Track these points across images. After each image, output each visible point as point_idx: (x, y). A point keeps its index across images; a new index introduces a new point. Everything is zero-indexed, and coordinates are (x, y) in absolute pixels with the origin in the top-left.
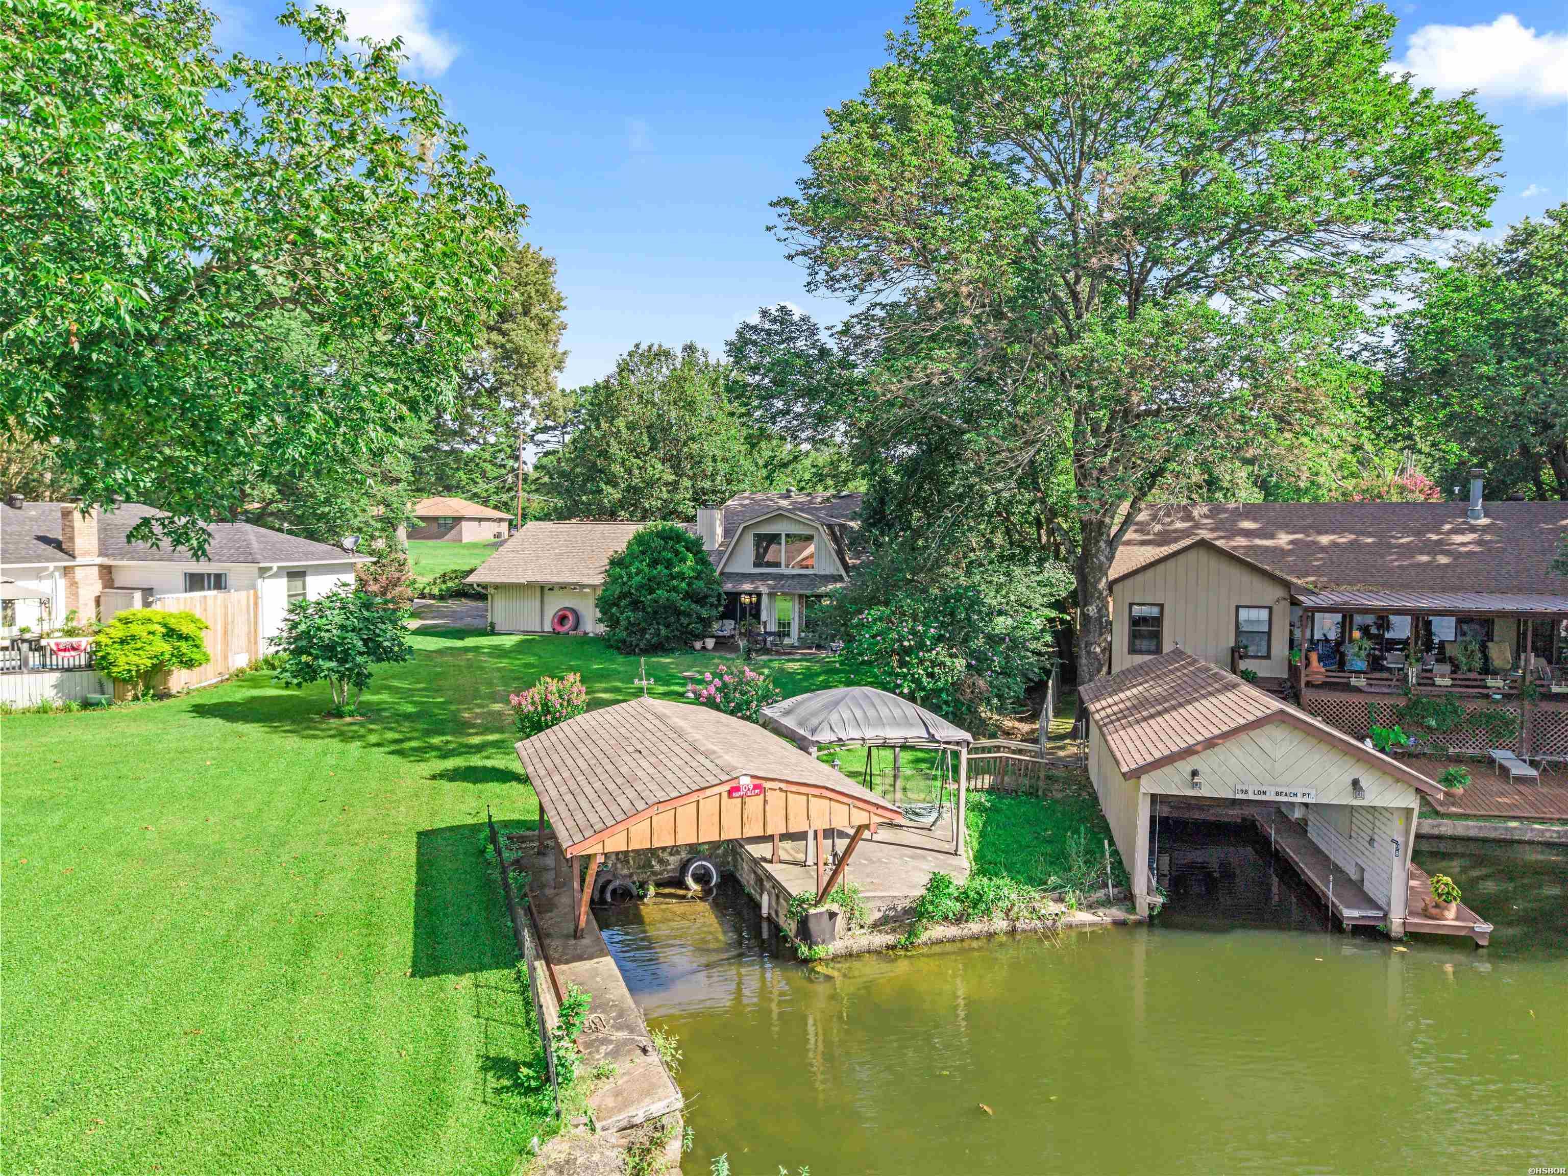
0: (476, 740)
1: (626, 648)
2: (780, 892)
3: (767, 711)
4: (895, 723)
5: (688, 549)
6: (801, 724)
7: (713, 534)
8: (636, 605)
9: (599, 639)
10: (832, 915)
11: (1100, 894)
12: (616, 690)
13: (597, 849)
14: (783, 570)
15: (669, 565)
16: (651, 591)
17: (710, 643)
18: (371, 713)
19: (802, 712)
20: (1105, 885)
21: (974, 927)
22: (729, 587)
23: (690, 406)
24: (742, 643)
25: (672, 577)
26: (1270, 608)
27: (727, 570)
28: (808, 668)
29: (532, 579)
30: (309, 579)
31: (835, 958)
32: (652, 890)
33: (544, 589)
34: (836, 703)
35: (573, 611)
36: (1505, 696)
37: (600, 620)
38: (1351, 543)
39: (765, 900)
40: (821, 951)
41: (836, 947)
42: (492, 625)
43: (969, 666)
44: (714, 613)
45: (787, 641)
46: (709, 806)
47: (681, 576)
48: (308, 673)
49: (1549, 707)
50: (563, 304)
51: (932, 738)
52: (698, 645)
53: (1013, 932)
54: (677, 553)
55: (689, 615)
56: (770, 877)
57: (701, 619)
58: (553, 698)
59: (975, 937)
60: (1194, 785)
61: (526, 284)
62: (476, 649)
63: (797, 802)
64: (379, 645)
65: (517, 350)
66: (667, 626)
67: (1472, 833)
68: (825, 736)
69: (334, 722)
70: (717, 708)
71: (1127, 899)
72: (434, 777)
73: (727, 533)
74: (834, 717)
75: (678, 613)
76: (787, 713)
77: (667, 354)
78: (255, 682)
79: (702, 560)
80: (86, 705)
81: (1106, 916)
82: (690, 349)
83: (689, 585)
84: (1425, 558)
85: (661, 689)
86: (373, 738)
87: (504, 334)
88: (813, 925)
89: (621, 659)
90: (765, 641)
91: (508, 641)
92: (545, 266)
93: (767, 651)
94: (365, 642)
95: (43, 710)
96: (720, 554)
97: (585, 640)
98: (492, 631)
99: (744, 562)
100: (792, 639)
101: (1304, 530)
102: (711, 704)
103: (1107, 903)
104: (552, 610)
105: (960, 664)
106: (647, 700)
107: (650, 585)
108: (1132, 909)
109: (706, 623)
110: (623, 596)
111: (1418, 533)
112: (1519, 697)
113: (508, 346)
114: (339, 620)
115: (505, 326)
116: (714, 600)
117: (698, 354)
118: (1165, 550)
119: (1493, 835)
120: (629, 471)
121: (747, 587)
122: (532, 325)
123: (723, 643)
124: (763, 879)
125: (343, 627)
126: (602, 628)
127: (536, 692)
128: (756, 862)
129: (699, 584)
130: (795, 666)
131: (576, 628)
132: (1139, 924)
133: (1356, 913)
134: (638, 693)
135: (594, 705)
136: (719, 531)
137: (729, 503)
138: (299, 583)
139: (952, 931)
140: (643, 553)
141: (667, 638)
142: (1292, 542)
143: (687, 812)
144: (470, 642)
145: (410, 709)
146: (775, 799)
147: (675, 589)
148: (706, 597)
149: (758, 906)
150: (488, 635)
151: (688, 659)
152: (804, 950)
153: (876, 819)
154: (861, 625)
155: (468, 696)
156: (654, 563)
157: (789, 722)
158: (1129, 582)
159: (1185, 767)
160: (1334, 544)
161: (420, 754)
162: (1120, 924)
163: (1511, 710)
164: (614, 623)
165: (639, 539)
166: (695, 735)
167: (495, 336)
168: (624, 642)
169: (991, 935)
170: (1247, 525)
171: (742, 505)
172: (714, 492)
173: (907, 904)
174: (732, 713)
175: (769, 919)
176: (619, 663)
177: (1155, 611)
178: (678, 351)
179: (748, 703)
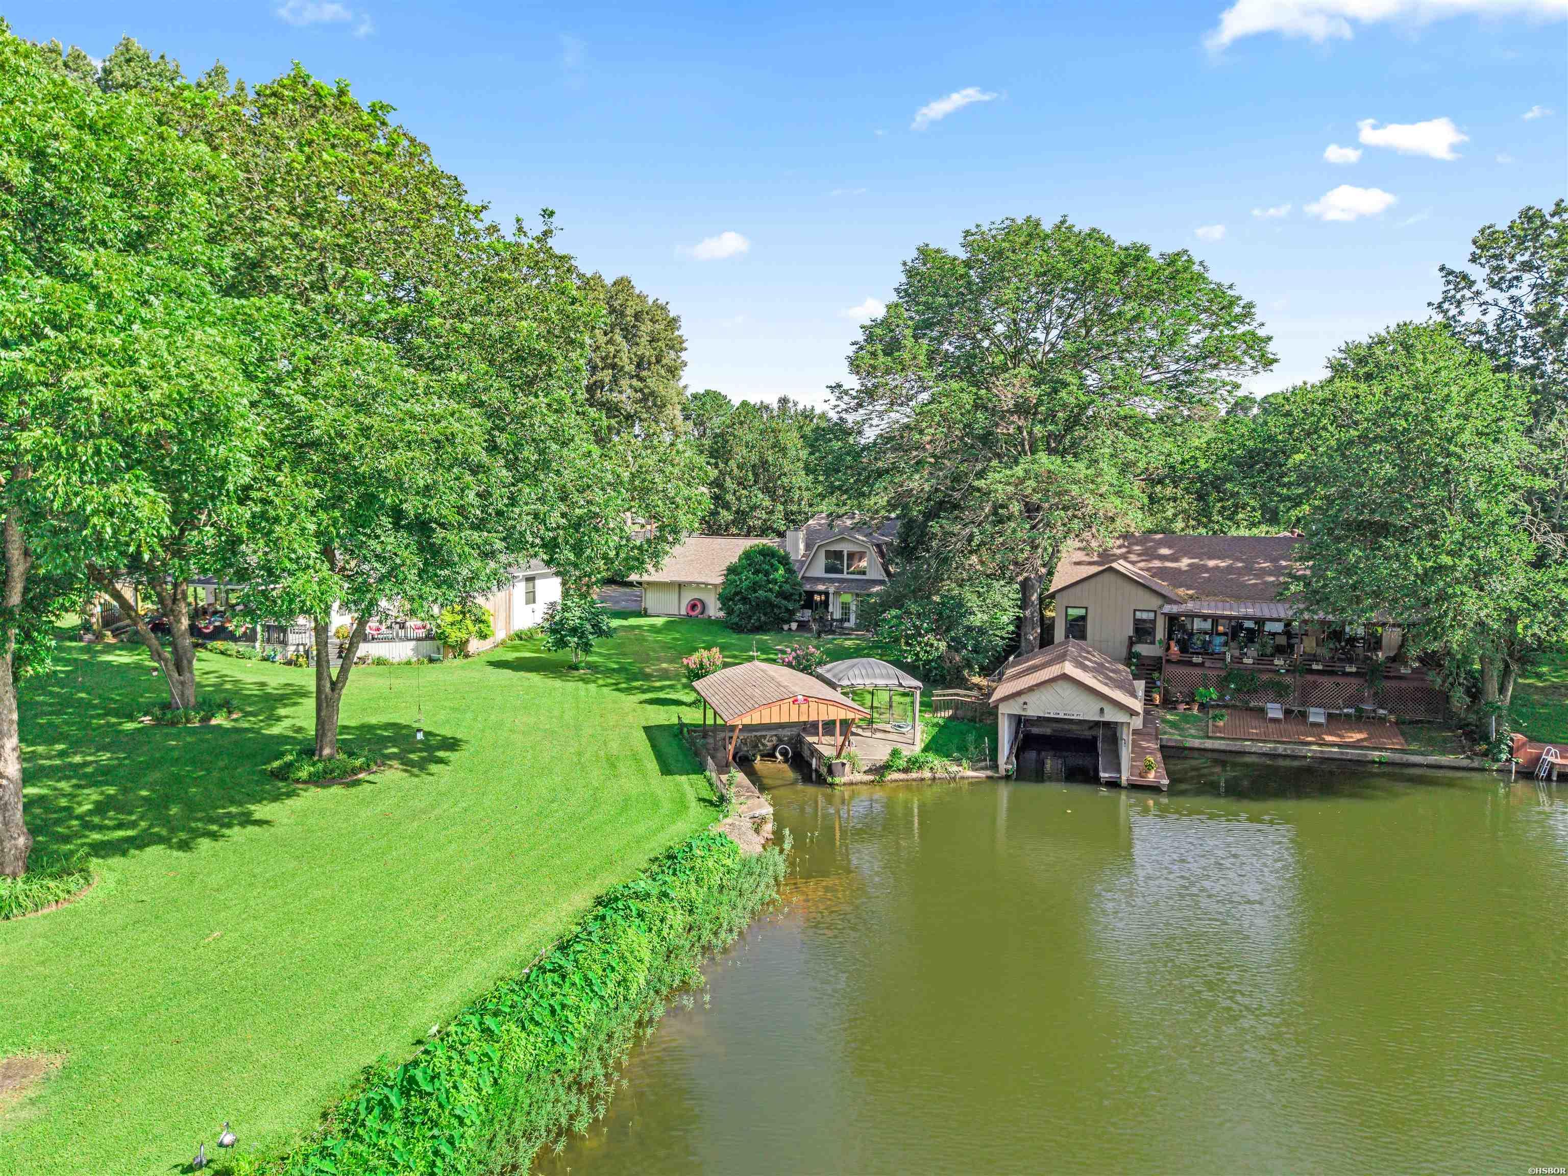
0: (658, 684)
1: (738, 629)
2: (820, 756)
3: (819, 670)
4: (882, 676)
5: (779, 562)
6: (834, 676)
7: (797, 550)
8: (745, 600)
9: (717, 622)
10: (843, 765)
11: (983, 764)
12: (735, 657)
13: (739, 723)
14: (845, 576)
15: (767, 574)
16: (755, 591)
17: (794, 626)
18: (593, 668)
19: (836, 671)
20: (985, 760)
21: (914, 775)
22: (808, 587)
23: (783, 450)
24: (814, 627)
25: (769, 582)
26: (1155, 612)
27: (807, 575)
28: (858, 645)
29: (674, 579)
30: (537, 582)
31: (845, 784)
32: (759, 758)
33: (680, 586)
34: (853, 666)
35: (700, 600)
36: (1288, 671)
37: (721, 609)
38: (1228, 567)
39: (814, 762)
40: (837, 780)
41: (844, 780)
42: (646, 610)
43: (949, 646)
44: (797, 605)
45: (846, 625)
46: (785, 707)
47: (775, 582)
48: (561, 643)
49: (1310, 678)
50: (684, 345)
51: (901, 685)
52: (786, 627)
53: (934, 778)
54: (772, 565)
55: (780, 608)
56: (816, 750)
57: (787, 610)
58: (705, 661)
59: (914, 780)
60: (1024, 709)
61: (658, 340)
62: (639, 627)
63: (822, 707)
64: (600, 628)
65: (652, 393)
66: (765, 615)
67: (1223, 747)
68: (845, 682)
69: (576, 673)
70: (793, 668)
71: (995, 767)
72: (641, 703)
73: (808, 547)
74: (851, 673)
75: (772, 606)
76: (828, 671)
77: (767, 408)
78: (515, 648)
79: (790, 571)
80: (431, 660)
81: (982, 774)
82: (784, 401)
83: (780, 587)
84: (1272, 579)
85: (764, 656)
86: (601, 682)
87: (641, 379)
88: (833, 767)
89: (735, 636)
90: (831, 625)
91: (659, 621)
92: (673, 323)
93: (832, 632)
94: (593, 626)
95: (408, 663)
96: (802, 563)
97: (710, 622)
98: (645, 614)
99: (818, 570)
100: (851, 624)
101: (1199, 556)
102: (789, 665)
103: (985, 768)
104: (685, 602)
105: (943, 646)
106: (757, 663)
107: (755, 587)
108: (997, 771)
109: (792, 613)
110: (736, 594)
111: (1274, 560)
112: (1294, 672)
113: (646, 391)
114: (578, 614)
115: (644, 373)
116: (797, 597)
117: (790, 405)
118: (1101, 568)
119: (1234, 749)
120: (738, 499)
121: (821, 587)
122: (663, 372)
123: (803, 626)
124: (814, 752)
125: (580, 618)
126: (722, 614)
127: (696, 657)
128: (810, 744)
129: (787, 587)
130: (848, 643)
131: (702, 613)
132: (1001, 778)
133: (1107, 775)
134: (751, 659)
135: (726, 665)
136: (802, 546)
137: (811, 522)
138: (531, 584)
139: (902, 776)
140: (750, 565)
141: (765, 623)
142: (1189, 565)
143: (775, 709)
144: (632, 621)
145: (616, 666)
146: (813, 706)
147: (771, 590)
148: (792, 595)
149: (811, 765)
150: (642, 616)
151: (779, 636)
152: (829, 779)
153: (858, 716)
154: (885, 620)
155: (647, 659)
156: (757, 572)
157: (829, 676)
158: (1065, 593)
159: (1021, 700)
160: (1217, 568)
161: (629, 691)
162: (989, 778)
163: (1288, 680)
164: (730, 612)
165: (747, 555)
166: (779, 679)
167: (635, 382)
168: (737, 624)
169: (922, 780)
170: (1165, 551)
171: (820, 525)
172: (800, 513)
173: (882, 763)
174: (802, 671)
175: (816, 771)
176: (733, 639)
177: (1082, 612)
178: (775, 405)
179: (810, 666)
